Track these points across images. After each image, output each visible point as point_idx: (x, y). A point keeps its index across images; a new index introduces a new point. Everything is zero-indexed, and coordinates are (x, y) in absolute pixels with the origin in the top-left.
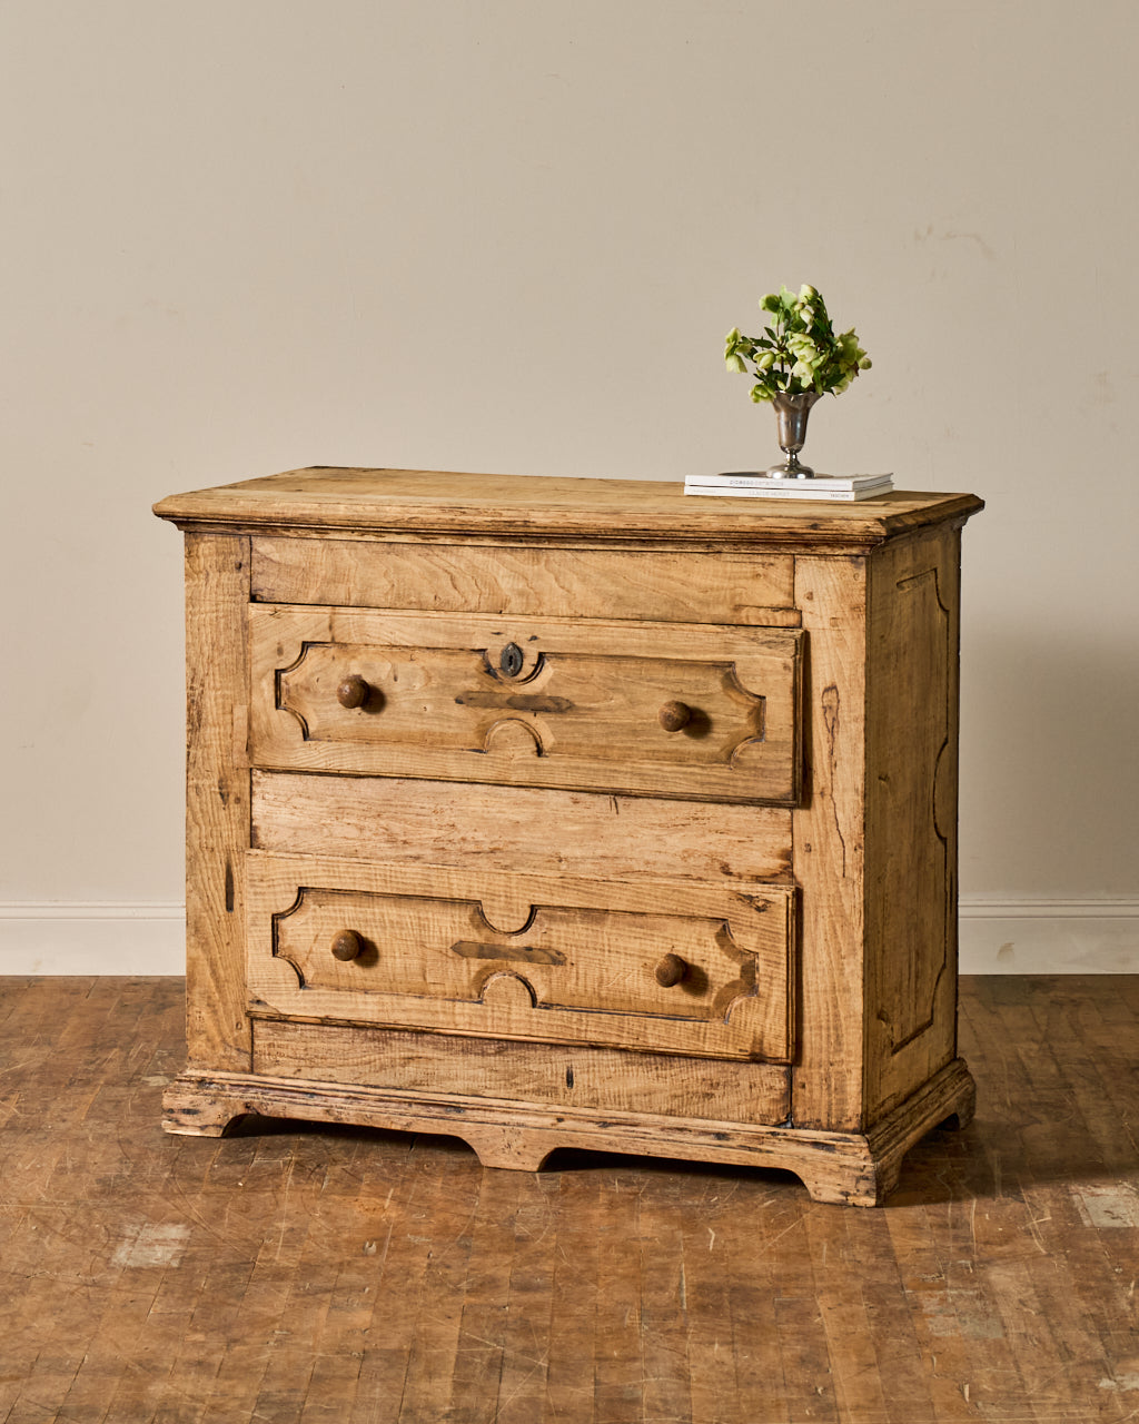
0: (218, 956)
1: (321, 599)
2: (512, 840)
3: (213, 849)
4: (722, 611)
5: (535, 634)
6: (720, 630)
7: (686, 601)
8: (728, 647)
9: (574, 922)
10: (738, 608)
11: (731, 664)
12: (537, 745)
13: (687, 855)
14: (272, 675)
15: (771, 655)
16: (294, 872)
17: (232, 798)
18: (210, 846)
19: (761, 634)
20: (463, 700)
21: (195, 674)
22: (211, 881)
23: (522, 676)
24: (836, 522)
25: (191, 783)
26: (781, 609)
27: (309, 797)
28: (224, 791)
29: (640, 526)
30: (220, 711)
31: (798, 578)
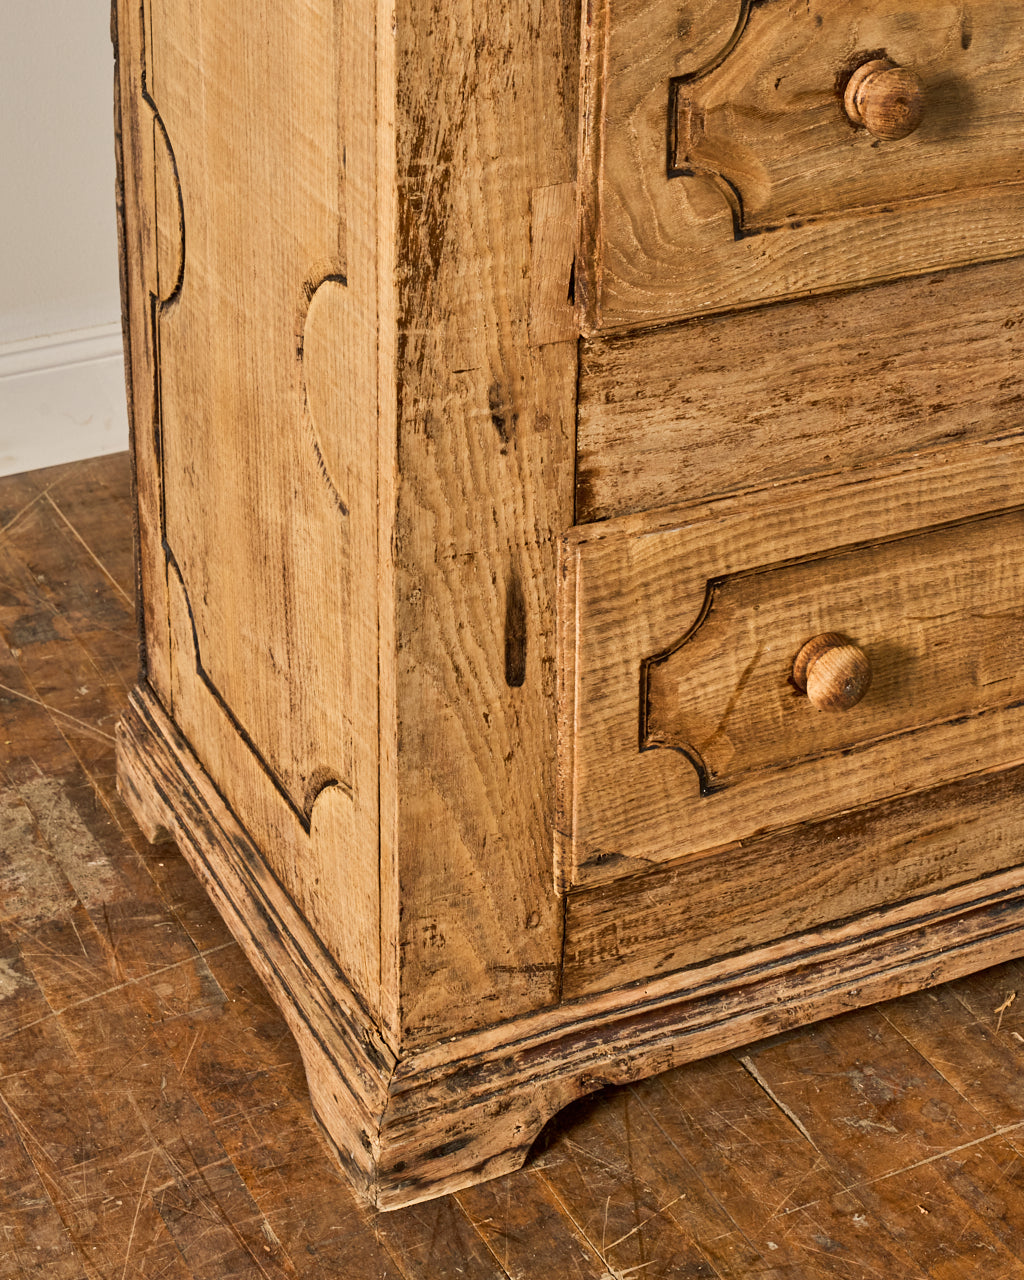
0: (483, 791)
3: (471, 556)
14: (658, 99)
16: (699, 551)
17: (526, 421)
18: (466, 549)
21: (425, 131)
22: (468, 632)
25: (409, 412)
27: (722, 368)
28: (504, 408)
30: (497, 214)
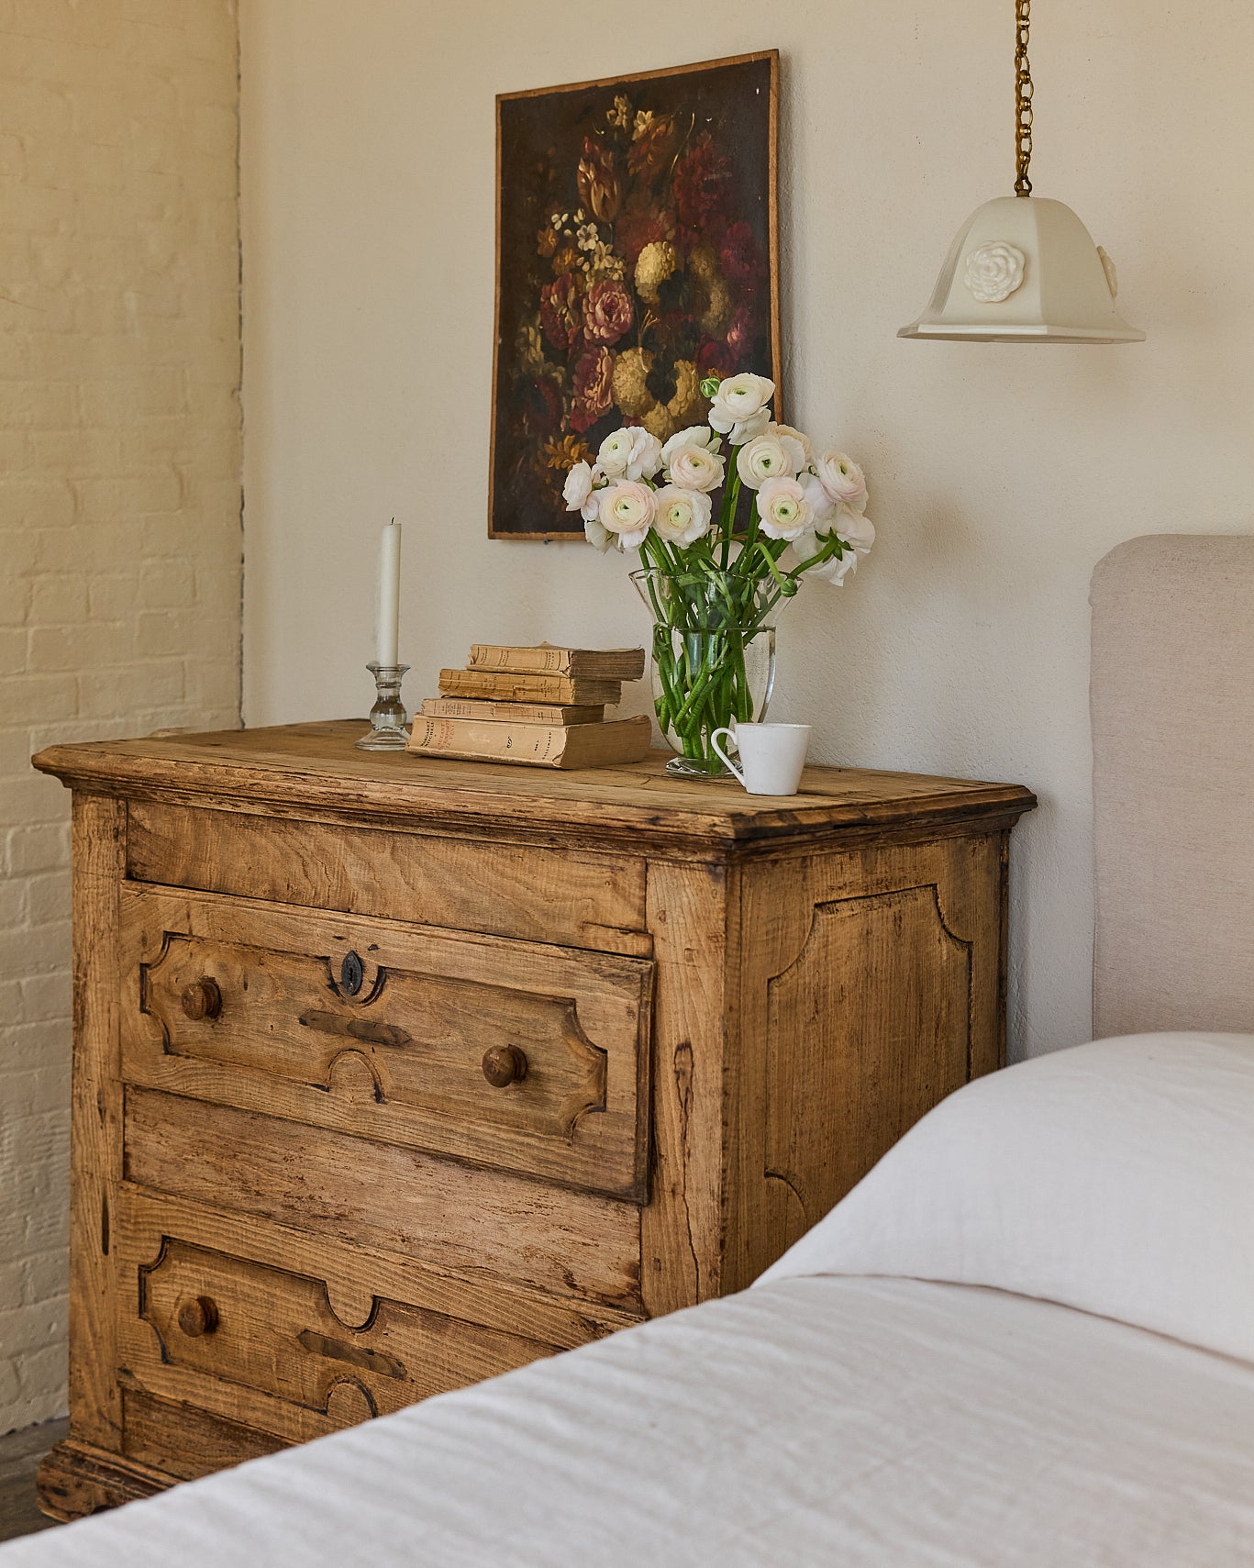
0: (95, 1305)
1: (186, 880)
2: (358, 1206)
3: (92, 1175)
4: (568, 928)
5: (376, 942)
6: (562, 954)
7: (531, 911)
8: (568, 978)
9: (415, 1326)
10: (584, 925)
11: (573, 1002)
12: (376, 1086)
13: (530, 1252)
14: (136, 972)
15: (614, 994)
16: (159, 1217)
17: (108, 1115)
18: (90, 1171)
19: (605, 962)
20: (308, 1021)
21: (80, 960)
22: (91, 1213)
23: (363, 995)
24: (682, 816)
25: (75, 1091)
26: (631, 931)
27: (173, 1124)
28: (102, 1105)
29: (471, 808)
30: (100, 1009)
31: (651, 889)
